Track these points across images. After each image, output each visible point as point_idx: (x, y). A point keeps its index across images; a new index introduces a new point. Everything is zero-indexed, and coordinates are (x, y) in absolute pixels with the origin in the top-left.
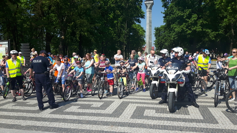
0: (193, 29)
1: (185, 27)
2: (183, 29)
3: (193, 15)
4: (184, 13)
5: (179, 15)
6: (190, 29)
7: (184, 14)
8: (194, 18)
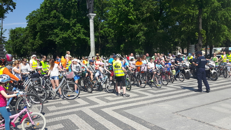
0: (78, 36)
1: (71, 34)
2: (70, 36)
3: (77, 24)
4: (70, 21)
5: (66, 22)
6: (75, 36)
7: (70, 23)
8: (78, 26)
